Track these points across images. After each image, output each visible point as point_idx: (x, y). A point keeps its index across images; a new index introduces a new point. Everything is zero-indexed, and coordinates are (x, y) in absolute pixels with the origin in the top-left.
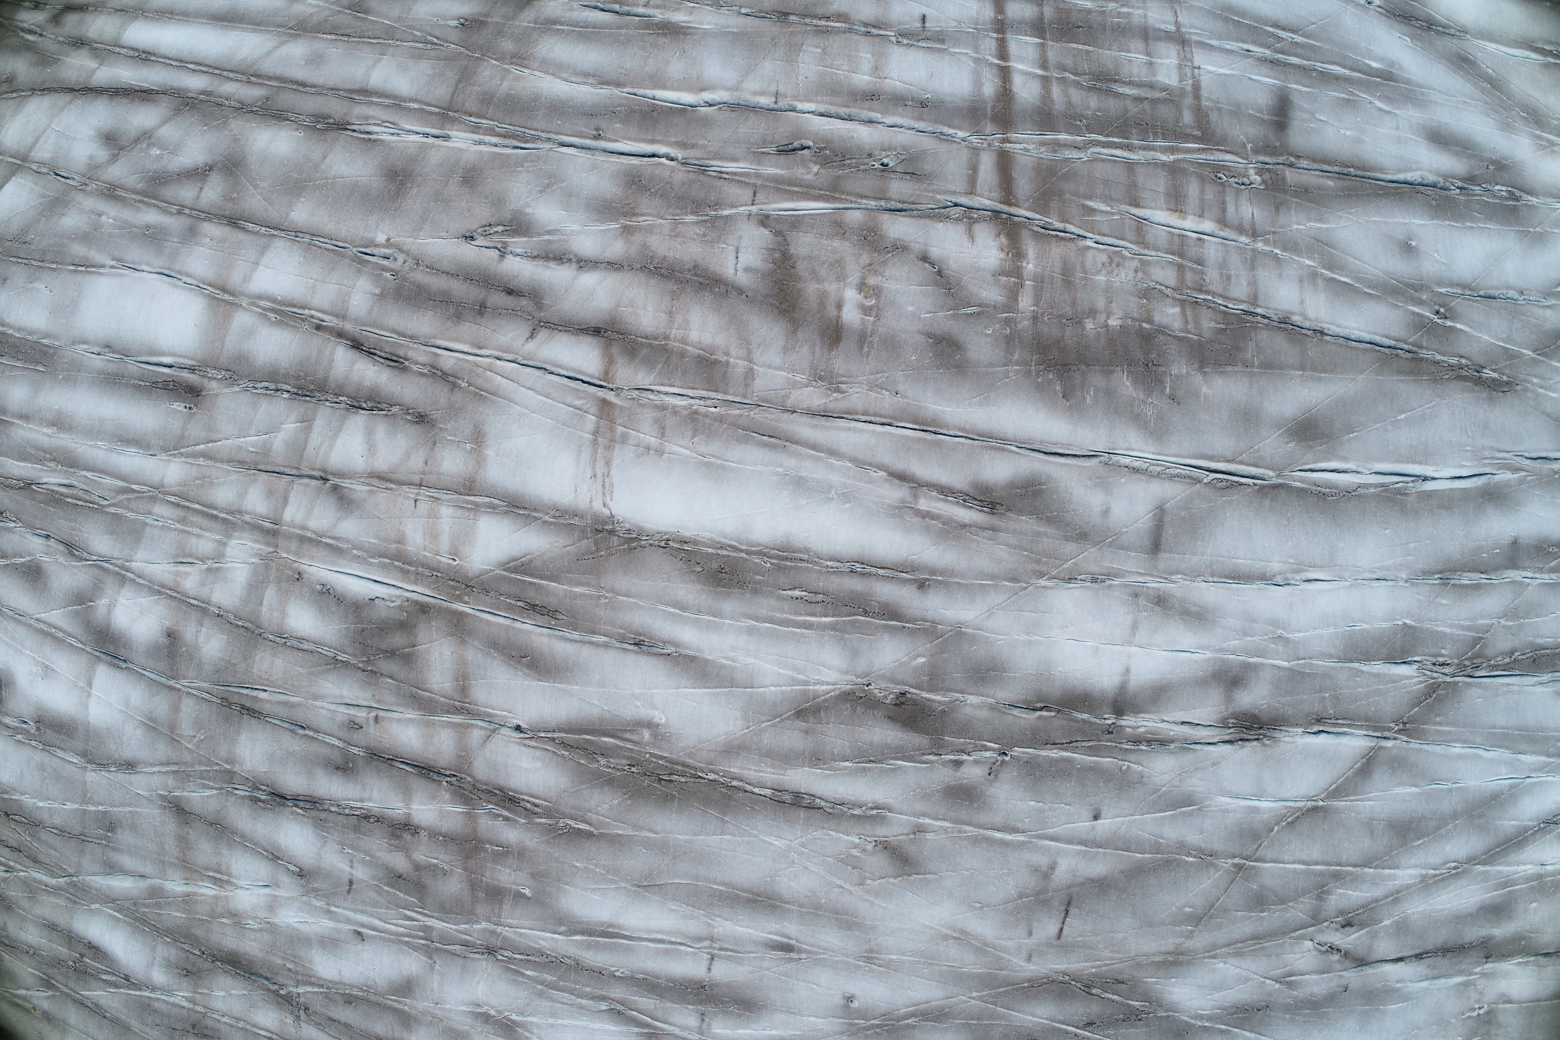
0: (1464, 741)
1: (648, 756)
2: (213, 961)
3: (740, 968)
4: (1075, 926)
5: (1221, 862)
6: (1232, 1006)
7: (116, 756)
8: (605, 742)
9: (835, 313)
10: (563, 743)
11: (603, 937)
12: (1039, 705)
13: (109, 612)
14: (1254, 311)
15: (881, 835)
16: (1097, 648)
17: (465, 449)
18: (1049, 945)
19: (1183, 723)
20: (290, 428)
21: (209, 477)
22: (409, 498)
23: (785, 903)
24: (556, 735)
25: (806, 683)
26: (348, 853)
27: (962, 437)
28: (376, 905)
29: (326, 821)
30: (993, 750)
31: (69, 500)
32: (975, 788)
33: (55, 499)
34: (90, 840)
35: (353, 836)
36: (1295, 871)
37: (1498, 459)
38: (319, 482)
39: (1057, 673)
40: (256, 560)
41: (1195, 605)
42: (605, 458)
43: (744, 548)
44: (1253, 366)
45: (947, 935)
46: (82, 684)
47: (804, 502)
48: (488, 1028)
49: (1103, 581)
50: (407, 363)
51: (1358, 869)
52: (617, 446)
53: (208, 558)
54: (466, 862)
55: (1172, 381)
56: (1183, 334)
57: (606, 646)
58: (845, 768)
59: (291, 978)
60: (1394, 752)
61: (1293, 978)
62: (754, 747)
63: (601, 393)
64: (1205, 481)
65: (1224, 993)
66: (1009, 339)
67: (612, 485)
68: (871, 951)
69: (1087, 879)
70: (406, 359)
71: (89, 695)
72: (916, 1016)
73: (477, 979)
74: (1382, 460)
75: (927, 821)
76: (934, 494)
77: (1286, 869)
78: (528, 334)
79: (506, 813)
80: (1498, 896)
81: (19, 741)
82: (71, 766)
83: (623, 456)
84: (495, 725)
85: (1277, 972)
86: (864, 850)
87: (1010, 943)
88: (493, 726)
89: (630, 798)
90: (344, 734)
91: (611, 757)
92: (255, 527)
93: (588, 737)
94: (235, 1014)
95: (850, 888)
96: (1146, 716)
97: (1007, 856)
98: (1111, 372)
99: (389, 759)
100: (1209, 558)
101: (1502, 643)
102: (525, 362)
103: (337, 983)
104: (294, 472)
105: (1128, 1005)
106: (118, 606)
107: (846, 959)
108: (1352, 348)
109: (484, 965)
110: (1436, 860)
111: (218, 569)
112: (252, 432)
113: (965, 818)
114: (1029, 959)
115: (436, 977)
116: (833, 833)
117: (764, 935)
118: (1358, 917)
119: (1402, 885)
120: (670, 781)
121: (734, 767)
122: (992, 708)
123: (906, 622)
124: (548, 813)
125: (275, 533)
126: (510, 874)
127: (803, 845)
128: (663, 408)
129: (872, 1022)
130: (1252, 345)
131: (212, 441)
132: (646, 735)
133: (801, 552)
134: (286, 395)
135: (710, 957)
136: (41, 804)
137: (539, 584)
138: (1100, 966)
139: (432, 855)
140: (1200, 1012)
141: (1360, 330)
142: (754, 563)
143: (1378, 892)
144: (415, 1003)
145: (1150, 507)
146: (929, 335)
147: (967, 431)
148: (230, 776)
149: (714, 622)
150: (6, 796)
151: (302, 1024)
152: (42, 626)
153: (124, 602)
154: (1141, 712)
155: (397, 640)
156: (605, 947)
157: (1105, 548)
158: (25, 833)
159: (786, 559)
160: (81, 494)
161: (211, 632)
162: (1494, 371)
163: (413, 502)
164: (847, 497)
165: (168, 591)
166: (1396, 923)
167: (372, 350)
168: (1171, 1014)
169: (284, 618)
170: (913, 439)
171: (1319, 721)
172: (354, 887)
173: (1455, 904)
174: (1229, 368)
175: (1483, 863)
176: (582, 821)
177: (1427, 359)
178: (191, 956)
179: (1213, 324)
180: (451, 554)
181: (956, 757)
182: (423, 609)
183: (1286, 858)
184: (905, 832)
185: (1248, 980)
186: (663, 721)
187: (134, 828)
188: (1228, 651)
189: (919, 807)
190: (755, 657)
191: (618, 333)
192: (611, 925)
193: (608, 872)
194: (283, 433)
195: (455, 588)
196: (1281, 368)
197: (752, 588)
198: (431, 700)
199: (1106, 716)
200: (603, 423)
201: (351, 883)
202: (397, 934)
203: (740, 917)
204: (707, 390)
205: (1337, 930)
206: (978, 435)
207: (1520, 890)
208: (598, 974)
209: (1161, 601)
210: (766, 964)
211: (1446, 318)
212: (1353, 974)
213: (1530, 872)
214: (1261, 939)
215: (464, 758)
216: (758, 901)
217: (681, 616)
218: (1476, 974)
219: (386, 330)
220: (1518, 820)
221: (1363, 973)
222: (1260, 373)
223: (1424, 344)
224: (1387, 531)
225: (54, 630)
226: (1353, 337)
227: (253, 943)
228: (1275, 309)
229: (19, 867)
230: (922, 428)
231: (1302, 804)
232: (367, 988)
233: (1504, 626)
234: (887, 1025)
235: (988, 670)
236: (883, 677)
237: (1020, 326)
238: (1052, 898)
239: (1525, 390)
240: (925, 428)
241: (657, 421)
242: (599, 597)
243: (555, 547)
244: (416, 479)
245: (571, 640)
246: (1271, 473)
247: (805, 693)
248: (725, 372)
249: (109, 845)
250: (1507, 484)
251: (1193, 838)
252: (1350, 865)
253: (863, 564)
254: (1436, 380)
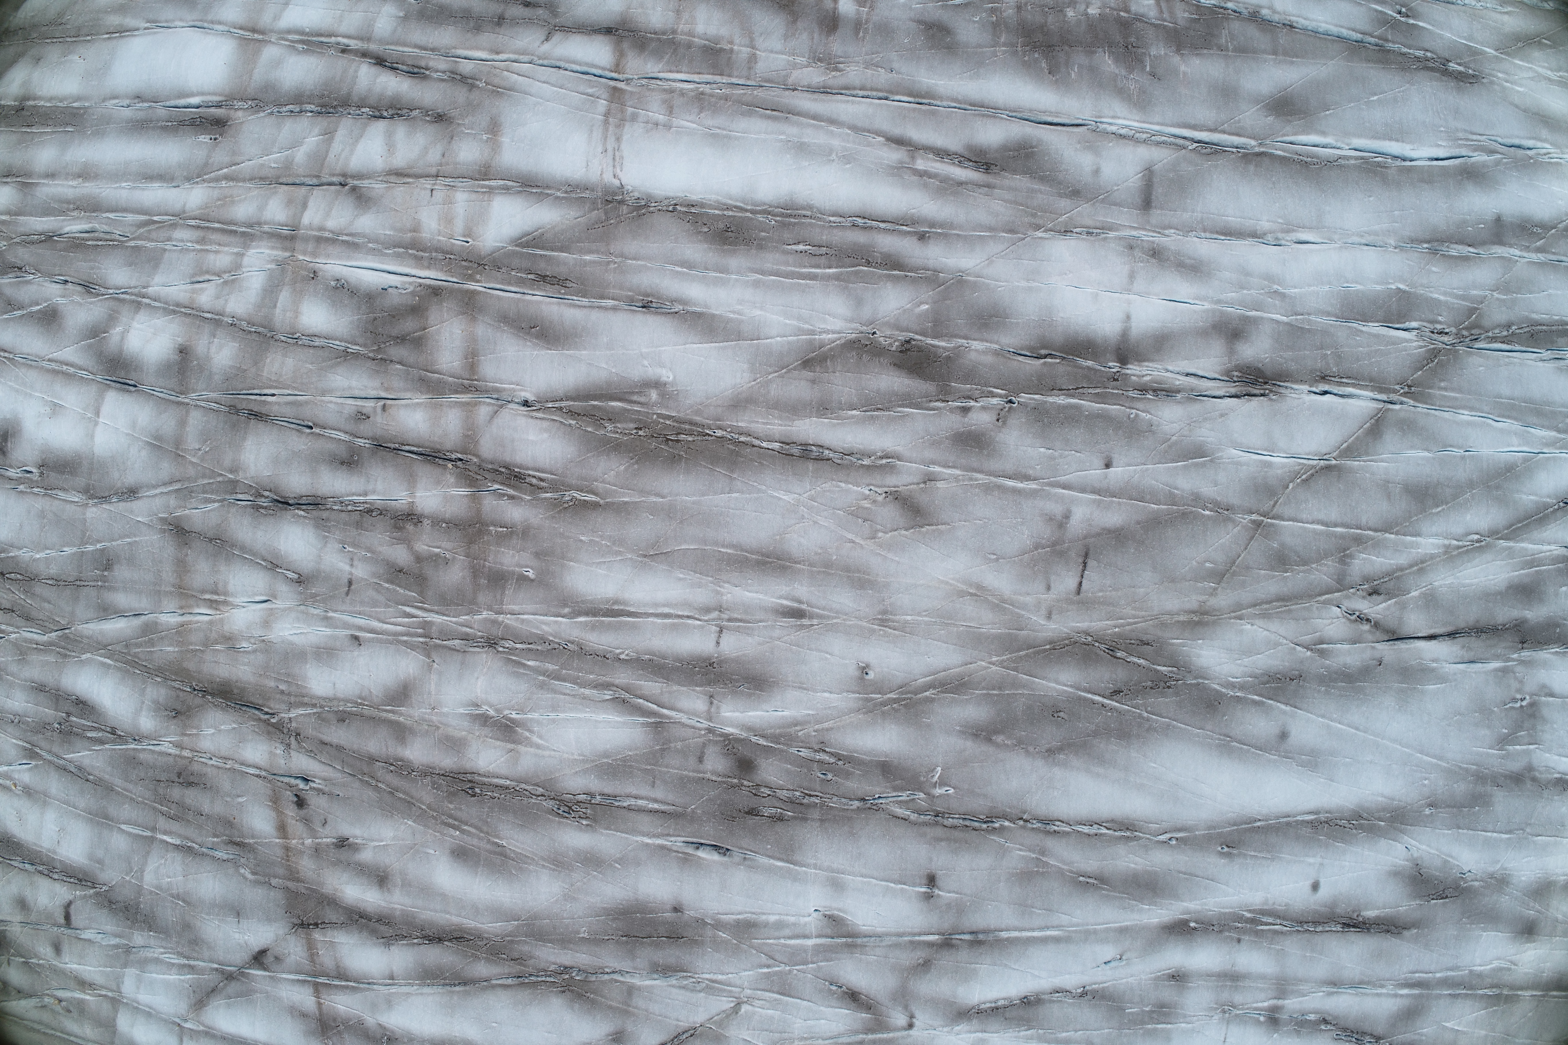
0: (1472, 409)
1: (655, 416)
2: (204, 696)
3: (750, 640)
4: (1094, 580)
5: (1238, 517)
6: (1263, 675)
7: (119, 485)
8: (612, 407)
9: (832, 6)
10: (570, 411)
11: (608, 616)
12: (1043, 352)
13: (122, 339)
14: (1225, 6)
15: (891, 484)
16: (1097, 294)
17: (481, 139)
18: (1069, 601)
19: (1187, 375)
20: (312, 141)
21: (231, 196)
22: (425, 189)
23: (796, 563)
24: (563, 404)
25: (813, 333)
26: (349, 551)
27: (955, 108)
28: (375, 604)
29: (328, 520)
30: (1000, 396)
31: (90, 243)
32: (983, 434)
33: (77, 245)
34: (86, 583)
35: (354, 532)
36: (1314, 531)
37: (1472, 140)
38: (338, 187)
39: (1059, 319)
40: (273, 266)
41: (1189, 258)
42: (615, 134)
43: (749, 208)
44: (1227, 50)
45: (962, 591)
46: (89, 415)
47: (807, 164)
48: (486, 731)
49: (1098, 234)
50: (427, 73)
51: (1379, 534)
52: (627, 124)
53: (225, 272)
54: (469, 548)
55: (1151, 60)
56: (1159, 22)
57: (614, 309)
58: (853, 417)
59: (283, 702)
60: (1402, 415)
61: (1324, 646)
62: (761, 399)
63: (612, 83)
64: (1190, 148)
65: (1254, 658)
66: (995, 26)
67: (622, 158)
68: (885, 612)
69: (1104, 529)
70: (427, 69)
71: (96, 424)
72: (934, 688)
73: (476, 675)
74: (1360, 136)
75: (937, 469)
76: (931, 156)
77: (1305, 528)
78: (543, 38)
79: (511, 492)
80: (1527, 575)
81: (21, 492)
82: (73, 507)
83: (632, 132)
84: (502, 400)
85: (1307, 638)
86: (875, 501)
87: (1028, 599)
88: (500, 402)
89: (637, 462)
90: (349, 427)
91: (619, 422)
92: (272, 235)
93: (596, 403)
94: (223, 754)
95: (862, 542)
96: (1151, 364)
97: (1020, 503)
98: (1094, 52)
99: (394, 449)
100: (1200, 215)
101: (1497, 315)
102: (541, 62)
103: (331, 700)
104: (315, 181)
105: (1155, 670)
106: (132, 331)
107: (860, 623)
108: (1320, 38)
109: (484, 659)
110: (1459, 530)
111: (233, 281)
112: (276, 150)
113: (975, 465)
114: (1049, 617)
115: (434, 677)
116: (843, 485)
117: (774, 600)
118: (1385, 585)
119: (1426, 554)
120: (678, 441)
121: (742, 421)
122: (996, 353)
123: (909, 271)
124: (554, 487)
125: (292, 238)
126: (513, 556)
127: (812, 499)
128: (671, 91)
129: (888, 696)
130: (1225, 32)
131: (234, 165)
132: (654, 395)
133: (804, 208)
134: (310, 114)
135: (718, 629)
136: (38, 556)
137: (550, 256)
138: (1122, 625)
139: (435, 544)
140: (1231, 679)
141: (1326, 23)
142: (759, 221)
143: (1402, 560)
144: (411, 711)
145: (1139, 169)
146: (919, 22)
147: (959, 102)
148: (233, 486)
149: (721, 278)
150: (3, 555)
151: (293, 753)
152: (54, 366)
153: (138, 326)
154: (1144, 361)
155: (409, 325)
156: (609, 627)
157: (1097, 204)
158: (19, 591)
159: (790, 216)
160: (102, 235)
161: (223, 341)
162: (1459, 64)
163: (429, 192)
164: (847, 158)
165: (183, 310)
166: (1424, 595)
167: (395, 65)
168: (1201, 681)
169: (297, 317)
170: (909, 109)
171: (1324, 378)
172: (353, 587)
173: (1483, 579)
174: (1205, 51)
175: (1506, 538)
176: (587, 492)
177: (1394, 51)
178: (181, 694)
179: (1186, 15)
180: (464, 236)
181: (964, 404)
182: (435, 292)
183: (1304, 516)
184: (915, 481)
185: (1277, 644)
186: (671, 378)
187: (131, 561)
188: (1226, 303)
189: (929, 454)
190: (761, 308)
191: (628, 31)
192: (616, 602)
193: (614, 544)
194: (305, 146)
195: (467, 268)
196: (1254, 52)
197: (758, 244)
198: (440, 381)
199: (1111, 364)
200: (613, 105)
201: (350, 583)
202: (396, 634)
203: (750, 581)
204: (713, 74)
205: (1364, 597)
206: (971, 105)
207: (1548, 571)
208: (603, 658)
209: (1156, 254)
210: (777, 633)
211: (1408, 16)
212: (1386, 647)
213: (1555, 552)
214: (1287, 601)
215: (470, 437)
216: (767, 562)
217: (688, 274)
218: (1513, 660)
219: (408, 46)
220: (1536, 495)
221: (1396, 647)
222: (1235, 56)
223: (1390, 37)
224: (1371, 199)
225: (65, 367)
226: (1321, 30)
227: (246, 667)
228: (1244, 3)
229: (11, 629)
230: (917, 100)
231: (1315, 462)
232: (361, 700)
233: (1498, 299)
234: (904, 699)
235: (991, 316)
236: (887, 324)
237: (1005, 14)
238: (1069, 549)
239: (1492, 83)
240: (920, 101)
241: (664, 101)
242: (608, 263)
243: (567, 219)
244: (433, 171)
245: (580, 307)
246: (1253, 143)
247: (811, 342)
248: (730, 58)
249: (104, 584)
250: (1484, 165)
251: (1207, 490)
252: (1370, 529)
253: (864, 218)
254: (1404, 68)
